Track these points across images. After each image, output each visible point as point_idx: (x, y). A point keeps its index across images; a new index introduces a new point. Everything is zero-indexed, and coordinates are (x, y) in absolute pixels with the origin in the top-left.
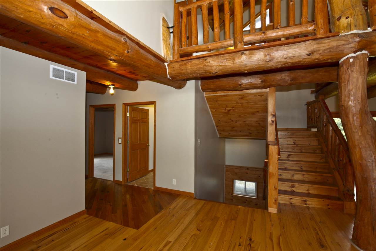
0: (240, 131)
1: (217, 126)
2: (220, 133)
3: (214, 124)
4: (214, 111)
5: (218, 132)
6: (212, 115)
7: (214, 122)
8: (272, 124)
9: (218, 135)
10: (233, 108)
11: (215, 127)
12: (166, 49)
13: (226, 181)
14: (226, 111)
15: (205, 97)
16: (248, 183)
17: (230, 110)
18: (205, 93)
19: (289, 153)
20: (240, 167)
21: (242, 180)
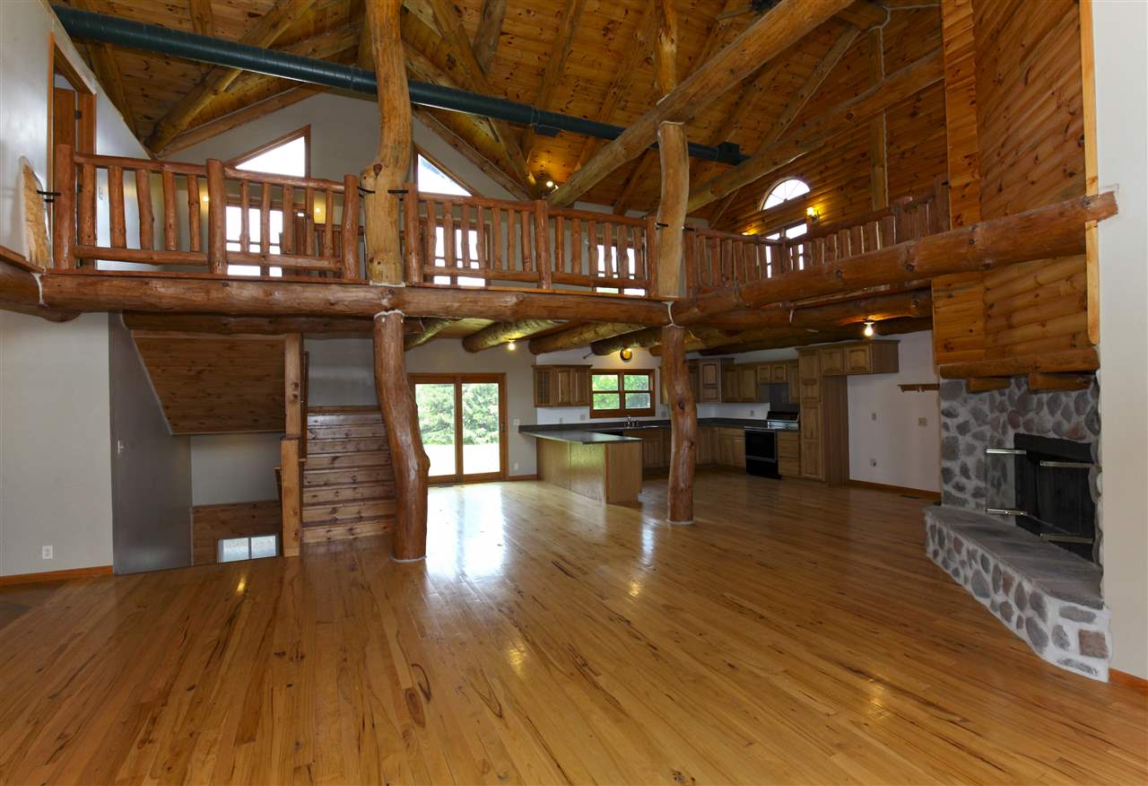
0: (231, 418)
1: (166, 408)
2: (176, 425)
3: (159, 402)
4: (159, 371)
5: (170, 423)
6: (153, 381)
7: (157, 397)
8: (293, 402)
9: (170, 429)
10: (209, 366)
11: (162, 410)
12: (36, 241)
13: (195, 546)
14: (193, 373)
15: (134, 341)
16: (256, 541)
17: (203, 370)
18: (132, 331)
19: (332, 455)
20: (234, 505)
21: (241, 535)
